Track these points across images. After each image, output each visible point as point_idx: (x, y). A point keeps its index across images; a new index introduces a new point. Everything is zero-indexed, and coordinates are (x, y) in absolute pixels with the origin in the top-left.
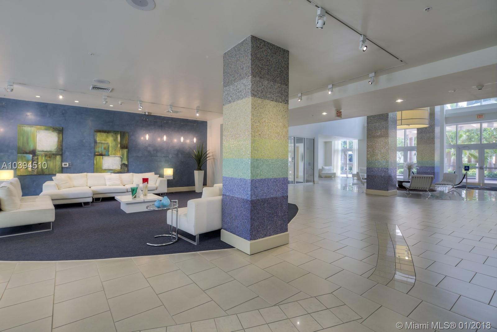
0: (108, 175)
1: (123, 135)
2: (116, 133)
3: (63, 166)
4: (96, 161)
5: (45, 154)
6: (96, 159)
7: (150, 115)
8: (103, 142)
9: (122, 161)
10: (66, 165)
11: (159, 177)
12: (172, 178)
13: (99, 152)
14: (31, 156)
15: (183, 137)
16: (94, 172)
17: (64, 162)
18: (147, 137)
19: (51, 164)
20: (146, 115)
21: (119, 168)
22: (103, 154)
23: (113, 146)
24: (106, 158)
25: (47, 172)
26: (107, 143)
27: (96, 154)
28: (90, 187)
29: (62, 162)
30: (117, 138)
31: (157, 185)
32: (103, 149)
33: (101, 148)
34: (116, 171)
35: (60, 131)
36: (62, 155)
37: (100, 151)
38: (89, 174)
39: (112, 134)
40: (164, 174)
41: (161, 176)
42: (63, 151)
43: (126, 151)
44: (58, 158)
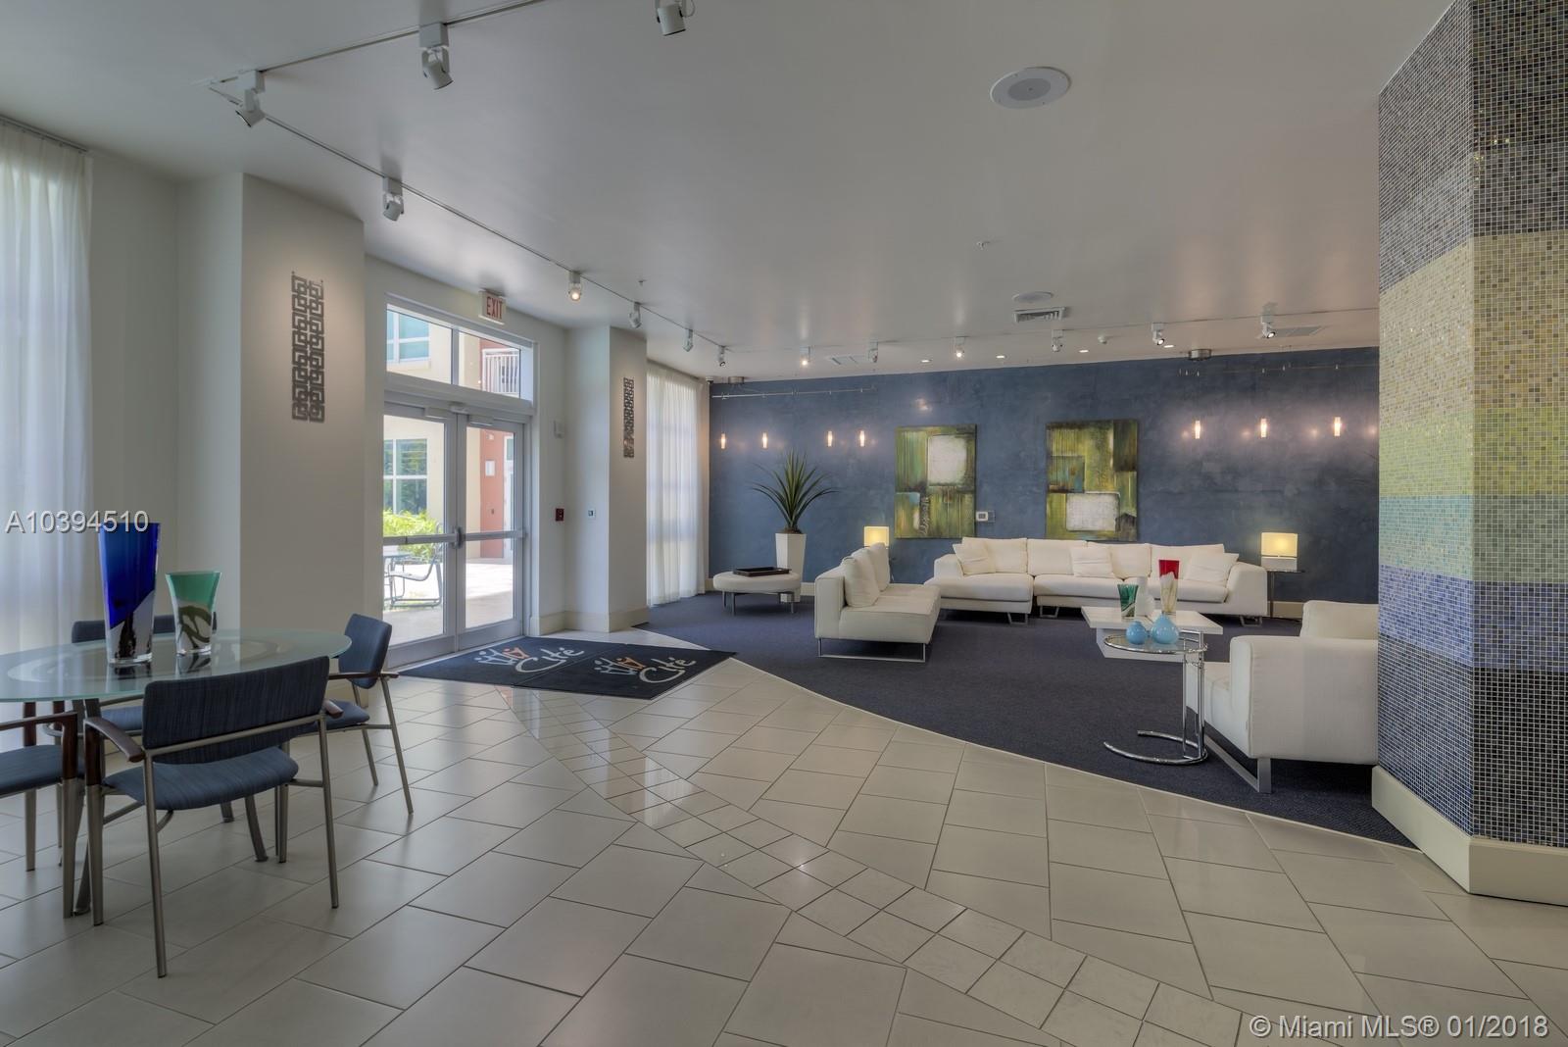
0: (1077, 547)
1: (1122, 429)
2: (1101, 425)
3: (978, 519)
4: (1051, 507)
5: (943, 491)
6: (1051, 502)
7: (1206, 358)
8: (1070, 454)
9: (1119, 506)
10: (983, 516)
11: (1238, 560)
12: (1294, 568)
13: (1057, 483)
14: (918, 495)
15: (1342, 419)
16: (1045, 538)
17: (979, 510)
18: (1198, 429)
19: (954, 513)
20: (1195, 359)
21: (1113, 528)
22: (1070, 488)
23: (1094, 465)
24: (1075, 499)
25: (946, 534)
26: (1079, 457)
27: (1051, 487)
28: (1034, 577)
29: (976, 509)
30: (1105, 440)
31: (1231, 585)
32: (1067, 473)
33: (1064, 471)
34: (1105, 535)
35: (971, 434)
36: (974, 492)
37: (1060, 478)
38: (1032, 542)
39: (1092, 430)
40: (1263, 553)
41: (1250, 556)
42: (978, 484)
43: (1132, 478)
44: (968, 499)
